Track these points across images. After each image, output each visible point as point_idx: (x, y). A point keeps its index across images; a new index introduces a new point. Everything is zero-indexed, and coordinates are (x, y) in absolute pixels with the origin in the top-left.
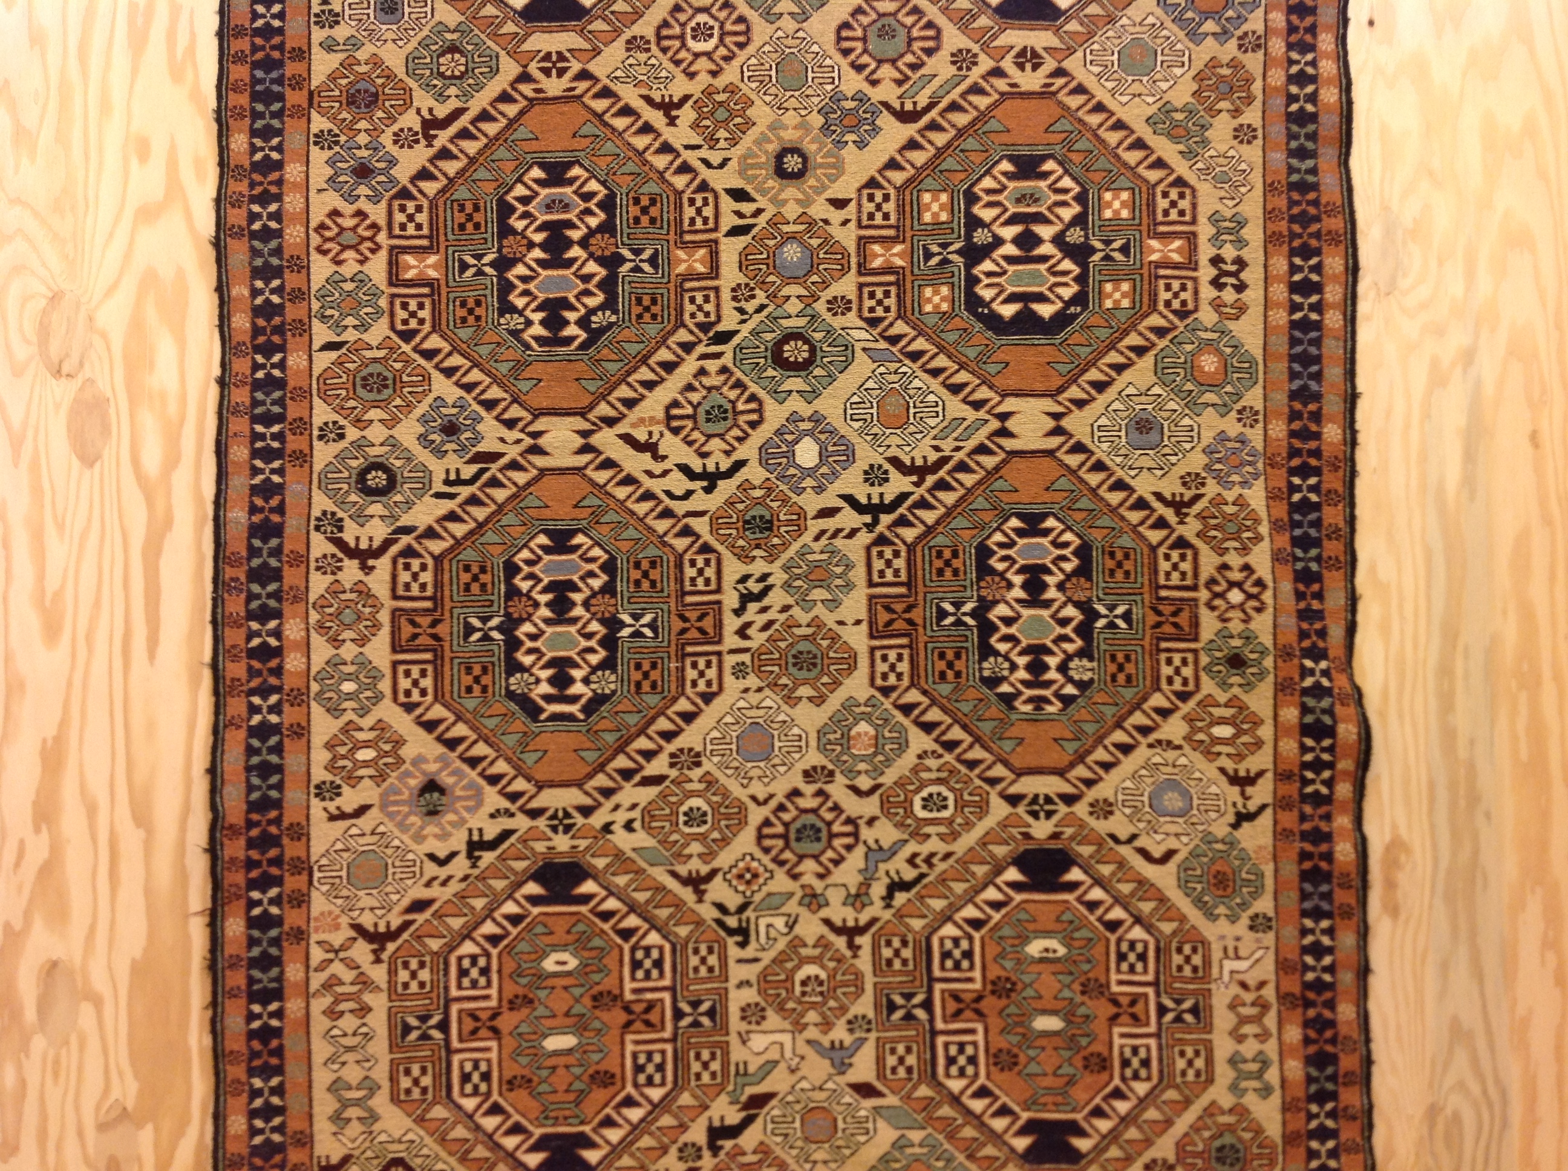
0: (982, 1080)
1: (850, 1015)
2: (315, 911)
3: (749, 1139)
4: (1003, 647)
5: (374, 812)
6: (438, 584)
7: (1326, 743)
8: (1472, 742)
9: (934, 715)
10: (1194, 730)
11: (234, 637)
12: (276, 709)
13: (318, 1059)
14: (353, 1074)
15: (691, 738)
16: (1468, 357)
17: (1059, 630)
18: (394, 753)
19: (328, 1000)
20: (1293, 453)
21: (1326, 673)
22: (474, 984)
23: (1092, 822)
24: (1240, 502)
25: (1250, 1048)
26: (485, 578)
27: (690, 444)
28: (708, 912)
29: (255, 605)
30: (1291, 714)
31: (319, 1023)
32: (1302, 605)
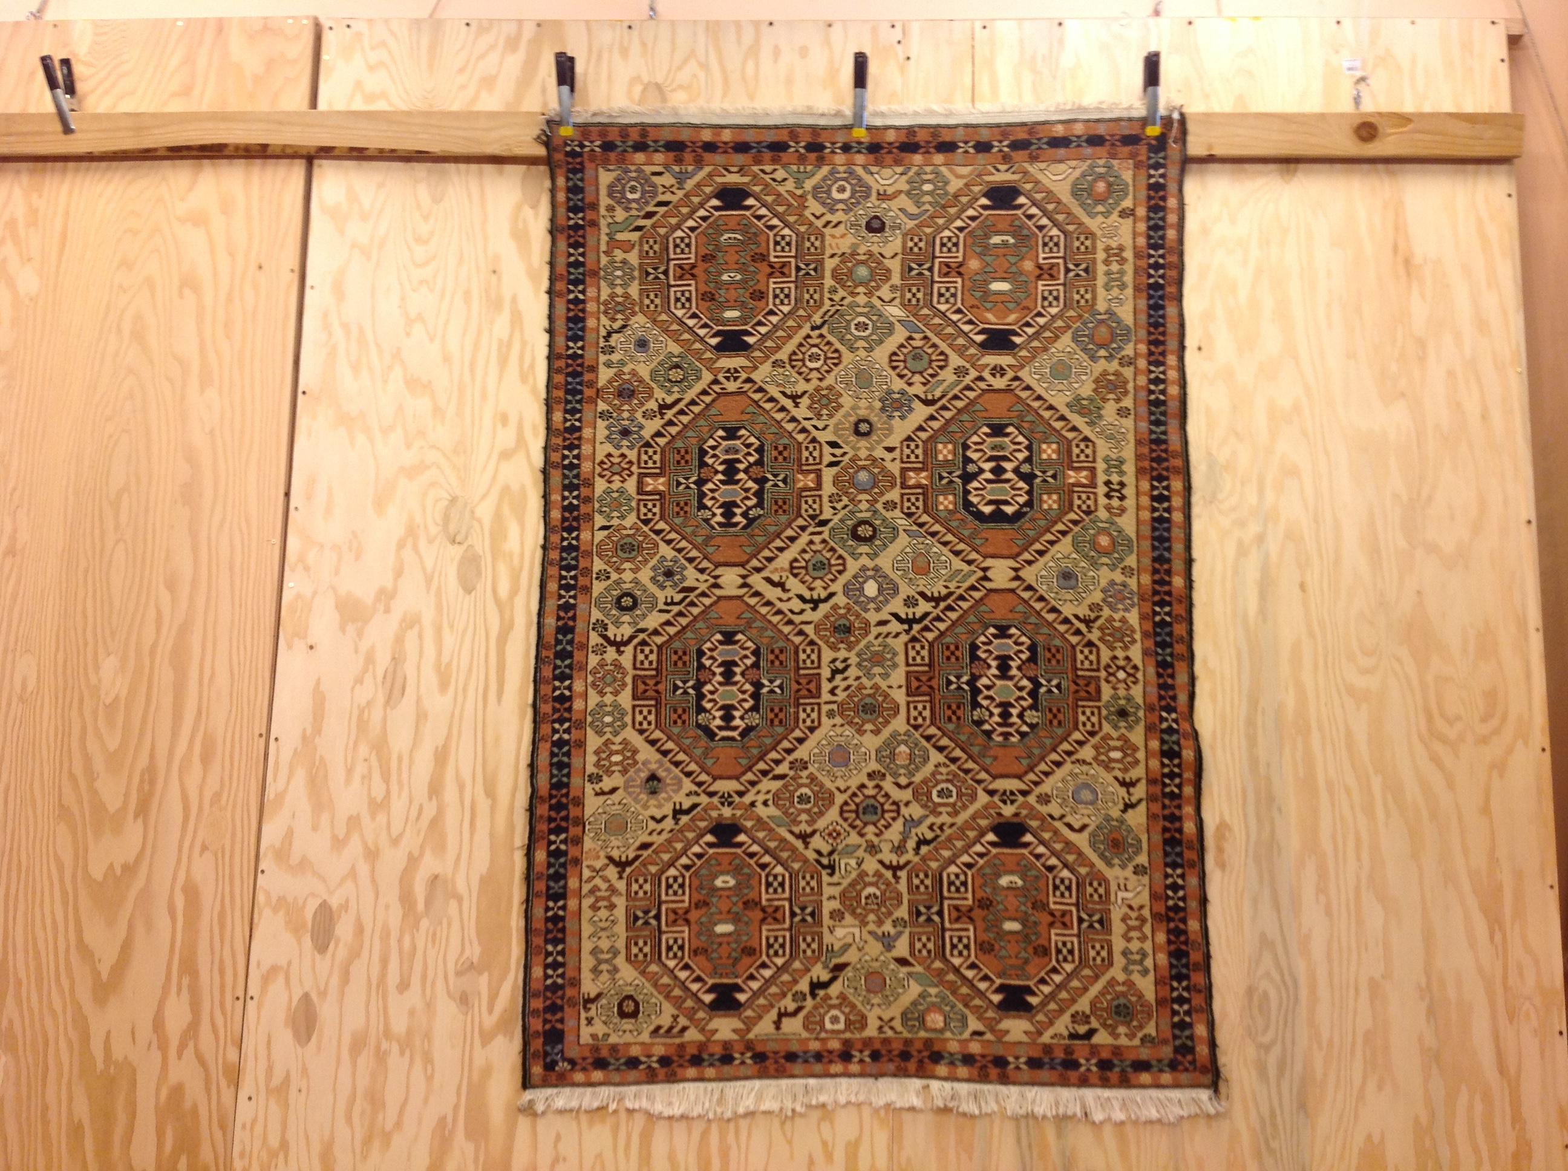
0: (973, 958)
1: (894, 917)
2: (585, 849)
3: (835, 990)
4: (985, 703)
5: (620, 791)
6: (659, 661)
7: (1176, 761)
8: (1268, 765)
9: (945, 741)
10: (1099, 754)
11: (545, 689)
12: (567, 731)
13: (585, 934)
14: (605, 944)
15: (802, 753)
16: (1260, 539)
17: (1018, 693)
18: (633, 757)
19: (592, 900)
20: (1155, 593)
21: (1175, 721)
22: (675, 893)
23: (1038, 807)
24: (1123, 620)
25: (1135, 946)
26: (686, 658)
27: (803, 582)
28: (811, 855)
29: (557, 672)
30: (1155, 744)
31: (586, 913)
32: (1161, 681)
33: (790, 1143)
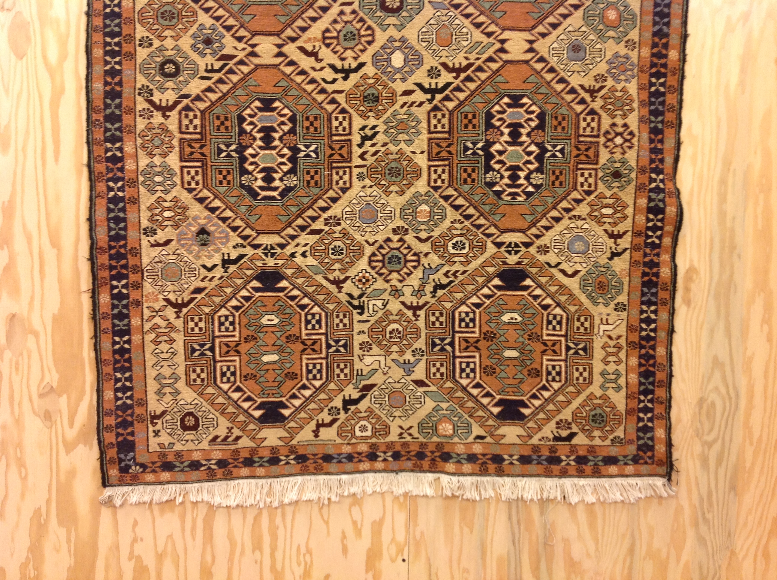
0: (478, 380)
1: (413, 348)
2: (145, 293)
3: (363, 405)
4: (497, 167)
5: (174, 244)
6: (203, 126)
7: (660, 217)
8: (734, 218)
9: (460, 201)
10: (593, 210)
11: (99, 151)
12: (121, 189)
13: (149, 364)
14: (167, 371)
15: (335, 211)
16: (746, 17)
17: (526, 158)
18: (183, 213)
19: (154, 335)
20: (653, 65)
21: (662, 181)
22: (227, 330)
23: (538, 256)
24: (624, 90)
25: (611, 368)
26: (228, 123)
27: (335, 53)
28: (344, 298)
29: (108, 134)
30: (643, 202)
31: (149, 347)
32: (652, 146)
33: (327, 523)
